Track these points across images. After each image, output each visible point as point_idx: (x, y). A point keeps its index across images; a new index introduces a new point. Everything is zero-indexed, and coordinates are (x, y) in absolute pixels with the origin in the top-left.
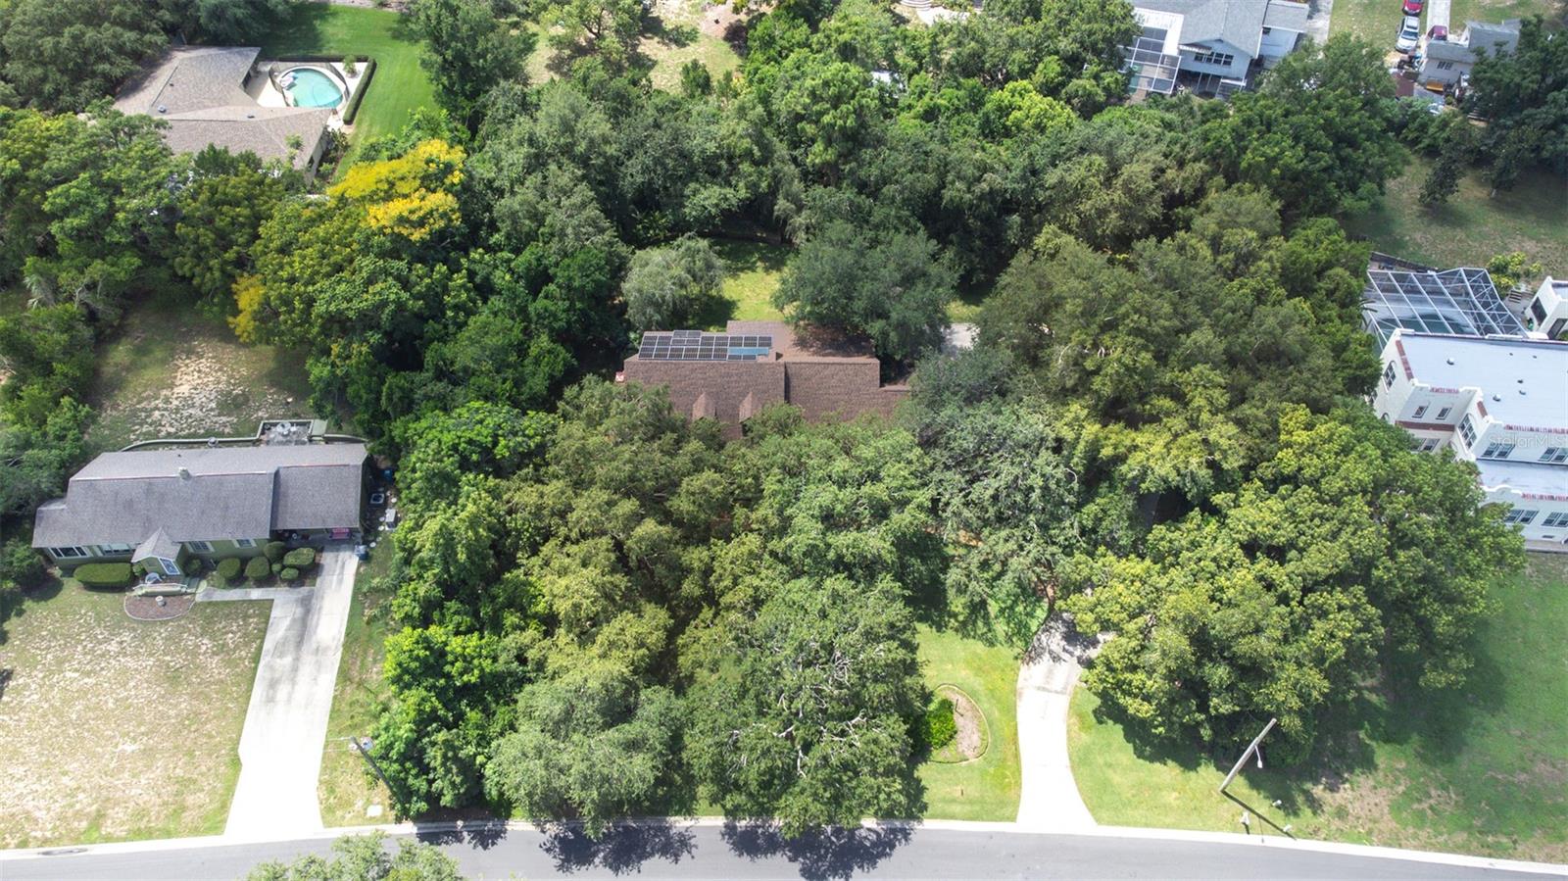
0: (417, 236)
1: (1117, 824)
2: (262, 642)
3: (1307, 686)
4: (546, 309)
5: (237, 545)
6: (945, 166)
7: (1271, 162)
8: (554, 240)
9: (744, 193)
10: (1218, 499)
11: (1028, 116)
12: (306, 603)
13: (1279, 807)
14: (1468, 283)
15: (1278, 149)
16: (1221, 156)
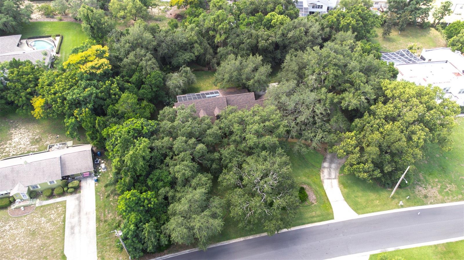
0: (99, 72)
1: (364, 213)
2: (65, 215)
3: (416, 154)
4: (144, 92)
5: (49, 184)
6: (257, 36)
7: (349, 24)
8: (143, 70)
9: (196, 54)
10: (372, 107)
11: (277, 21)
12: (79, 199)
13: (409, 198)
14: (404, 53)
15: (349, 21)
16: (333, 25)
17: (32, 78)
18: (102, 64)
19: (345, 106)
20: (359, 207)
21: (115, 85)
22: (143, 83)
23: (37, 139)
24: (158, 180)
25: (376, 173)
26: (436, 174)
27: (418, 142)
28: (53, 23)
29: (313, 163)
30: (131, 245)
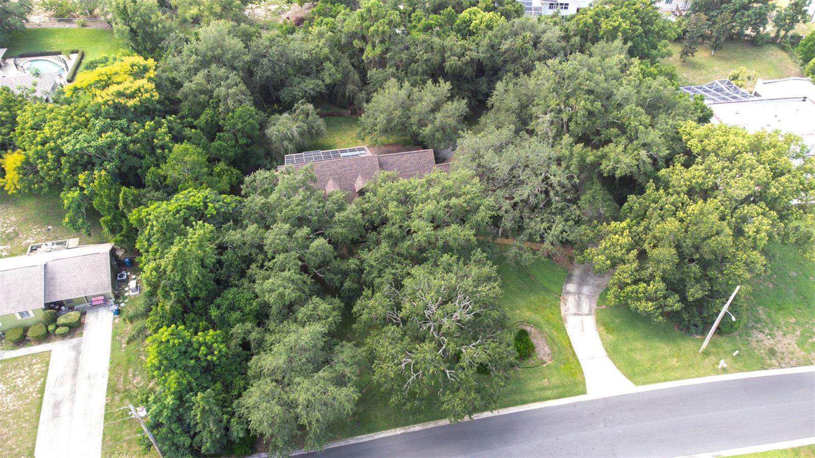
0: (131, 103)
1: (648, 383)
2: (45, 379)
3: (752, 262)
4: (221, 145)
5: (19, 317)
6: (443, 49)
7: (616, 29)
8: (221, 104)
9: (328, 80)
10: (663, 172)
11: (481, 22)
12: (77, 349)
13: (738, 355)
14: (723, 86)
15: (617, 23)
16: (588, 31)
17: (7, 117)
18: (139, 90)
19: (607, 169)
20: (637, 370)
21: (163, 130)
22: (220, 129)
23: (10, 233)
24: (232, 308)
25: (670, 301)
26: (791, 309)
27: (755, 239)
28: (67, 30)
29: (546, 285)
30: (166, 439)
